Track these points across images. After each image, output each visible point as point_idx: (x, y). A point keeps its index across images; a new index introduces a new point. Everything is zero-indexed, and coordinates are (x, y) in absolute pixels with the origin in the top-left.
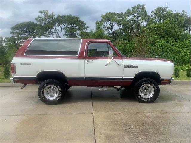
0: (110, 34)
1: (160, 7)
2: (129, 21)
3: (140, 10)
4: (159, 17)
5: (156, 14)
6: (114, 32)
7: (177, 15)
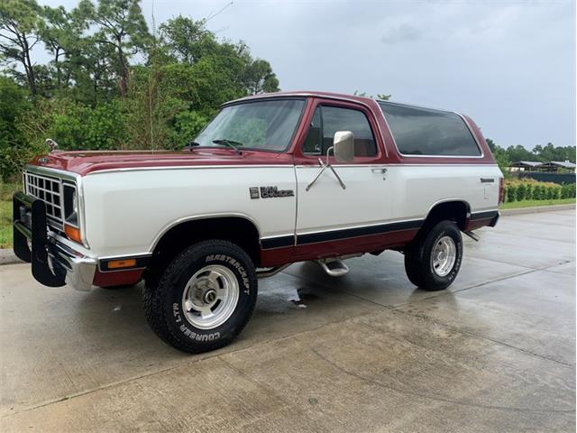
0: (18, 75)
1: (184, 17)
2: (90, 41)
3: (126, 13)
4: (184, 46)
5: (175, 36)
6: (33, 72)
7: (227, 50)
